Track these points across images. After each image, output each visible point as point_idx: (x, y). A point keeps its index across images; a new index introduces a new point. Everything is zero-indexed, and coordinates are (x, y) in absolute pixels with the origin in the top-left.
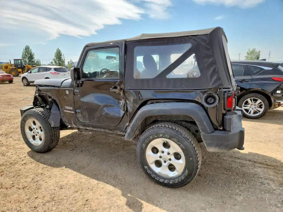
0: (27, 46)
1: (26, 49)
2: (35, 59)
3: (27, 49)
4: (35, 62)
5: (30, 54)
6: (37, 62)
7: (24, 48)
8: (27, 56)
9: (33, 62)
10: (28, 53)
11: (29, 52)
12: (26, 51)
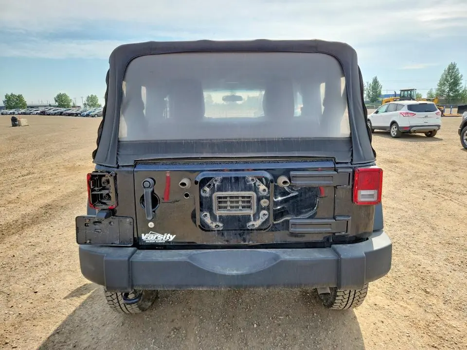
0: (453, 63)
1: (449, 69)
2: (461, 86)
3: (452, 68)
4: (460, 91)
5: (454, 78)
6: (463, 91)
7: (446, 68)
8: (447, 82)
9: (457, 91)
10: (451, 77)
11: (454, 74)
12: (449, 72)
